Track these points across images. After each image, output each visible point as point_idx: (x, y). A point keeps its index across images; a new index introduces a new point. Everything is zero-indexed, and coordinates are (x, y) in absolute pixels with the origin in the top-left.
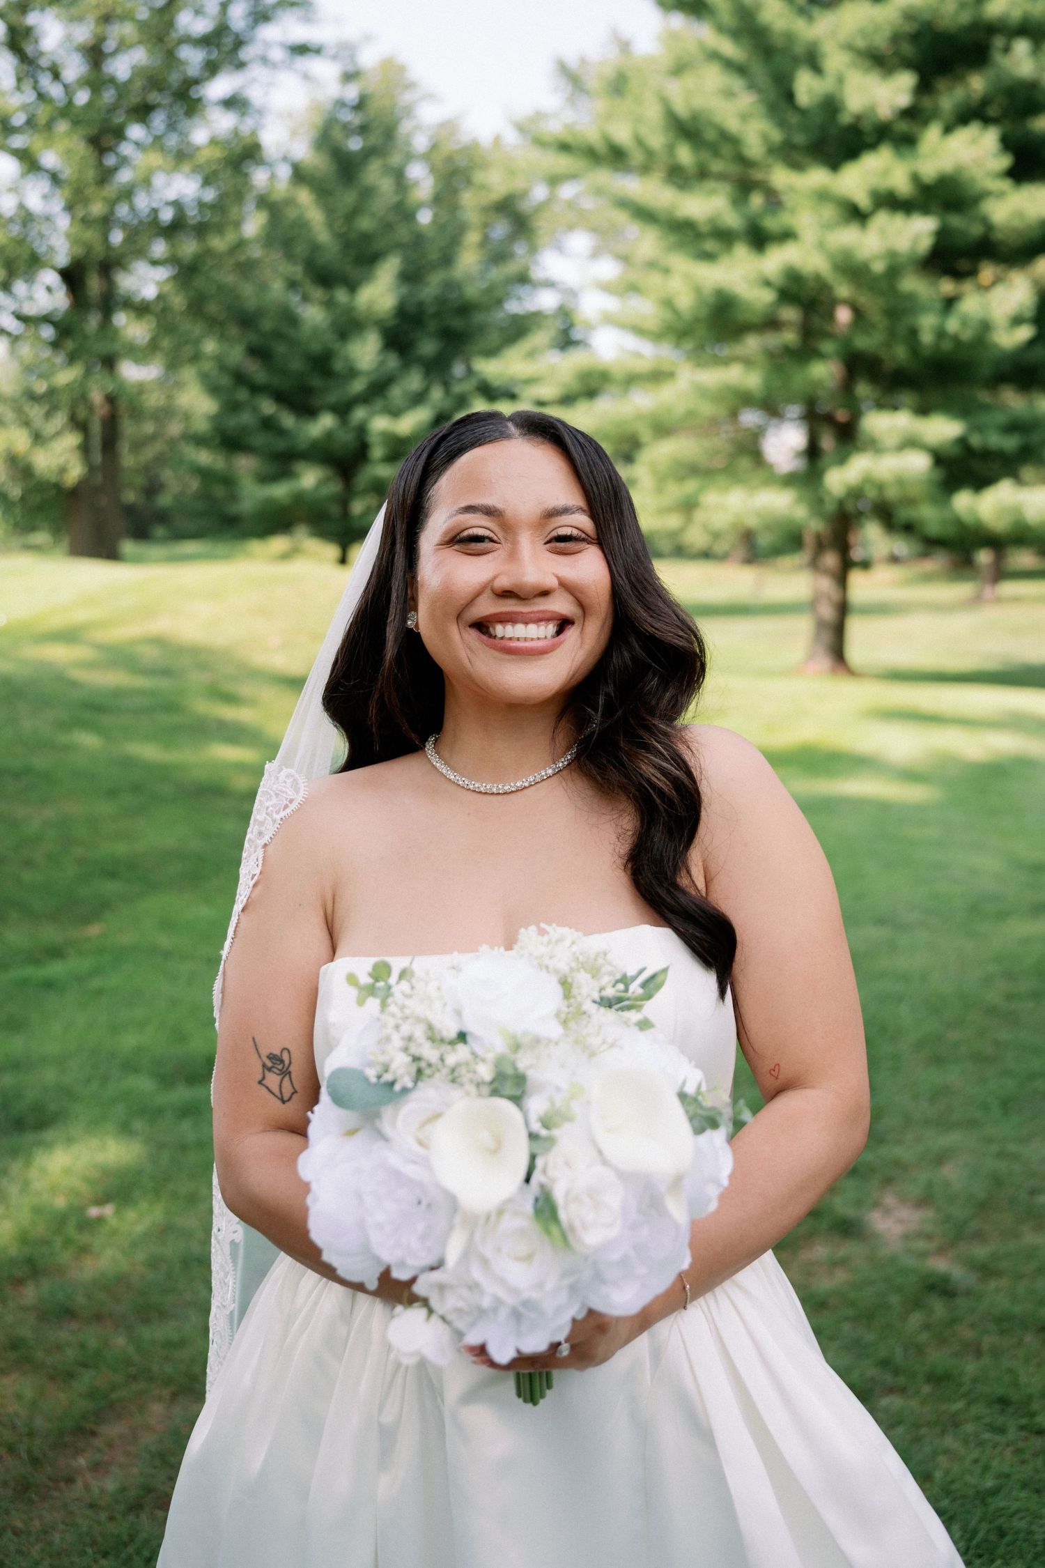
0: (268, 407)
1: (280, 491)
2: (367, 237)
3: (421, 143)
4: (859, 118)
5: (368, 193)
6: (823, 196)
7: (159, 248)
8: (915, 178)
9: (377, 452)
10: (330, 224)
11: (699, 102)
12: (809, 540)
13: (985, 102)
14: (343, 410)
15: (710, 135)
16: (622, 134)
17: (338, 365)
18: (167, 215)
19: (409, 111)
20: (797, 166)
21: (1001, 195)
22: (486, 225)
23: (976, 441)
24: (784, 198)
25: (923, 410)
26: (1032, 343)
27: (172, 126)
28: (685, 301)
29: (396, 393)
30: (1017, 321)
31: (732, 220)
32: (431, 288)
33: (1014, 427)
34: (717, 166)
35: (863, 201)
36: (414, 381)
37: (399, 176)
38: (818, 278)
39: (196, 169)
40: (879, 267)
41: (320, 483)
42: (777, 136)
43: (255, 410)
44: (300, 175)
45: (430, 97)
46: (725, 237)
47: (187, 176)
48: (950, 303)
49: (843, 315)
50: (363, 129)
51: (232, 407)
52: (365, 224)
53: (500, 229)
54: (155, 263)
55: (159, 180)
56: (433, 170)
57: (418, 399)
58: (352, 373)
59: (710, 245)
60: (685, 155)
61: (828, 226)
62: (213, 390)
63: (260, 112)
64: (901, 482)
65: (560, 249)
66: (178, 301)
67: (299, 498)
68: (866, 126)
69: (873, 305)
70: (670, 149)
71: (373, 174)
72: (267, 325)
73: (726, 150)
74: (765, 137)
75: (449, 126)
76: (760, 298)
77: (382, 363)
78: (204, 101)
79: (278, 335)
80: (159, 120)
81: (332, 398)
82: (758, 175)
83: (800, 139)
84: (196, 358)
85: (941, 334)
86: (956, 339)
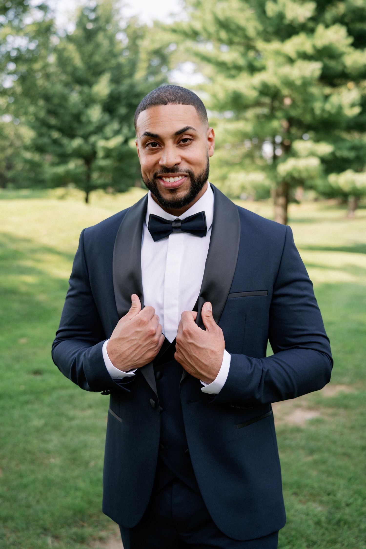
0: (56, 135)
1: (60, 170)
2: (97, 65)
3: (123, 24)
4: (292, 21)
5: (98, 46)
6: (278, 53)
7: (12, 66)
8: (314, 47)
9: (101, 154)
10: (82, 59)
11: (229, 13)
12: (273, 193)
13: (344, 16)
14: (86, 137)
15: (233, 27)
16: (198, 26)
17: (84, 119)
18: (14, 54)
19: (118, 11)
20: (268, 40)
21: (349, 53)
22: (149, 60)
23: (339, 154)
24: (262, 54)
25: (317, 140)
26: (361, 114)
27: (17, 16)
28: (222, 95)
29: (108, 130)
30: (353, 105)
31: (242, 62)
32: (124, 87)
33: (354, 148)
34: (236, 39)
35: (293, 55)
36: (115, 126)
37: (112, 39)
38: (275, 87)
39: (26, 35)
40: (298, 82)
41: (76, 167)
42: (260, 28)
43: (50, 136)
44: (69, 38)
45: (127, 5)
46: (238, 68)
47: (22, 38)
48: (326, 98)
49: (288, 102)
50: (96, 20)
51: (40, 135)
52: (97, 58)
53: (156, 61)
54: (9, 74)
55: (10, 39)
56: (128, 36)
57: (117, 133)
58: (89, 122)
59: (233, 72)
60: (223, 35)
61: (280, 65)
62: (33, 128)
63: (53, 11)
64: (307, 170)
65: (180, 70)
66: (19, 90)
67: (68, 173)
68: (296, 24)
69: (298, 98)
70: (218, 32)
71: (100, 38)
72: (56, 101)
73: (240, 33)
74: (255, 28)
75: (134, 18)
76: (252, 94)
77: (102, 118)
78: (30, 6)
79: (60, 105)
80: (11, 14)
81: (81, 132)
82: (252, 43)
83: (270, 29)
84: (26, 113)
85: (323, 110)
86: (329, 113)
